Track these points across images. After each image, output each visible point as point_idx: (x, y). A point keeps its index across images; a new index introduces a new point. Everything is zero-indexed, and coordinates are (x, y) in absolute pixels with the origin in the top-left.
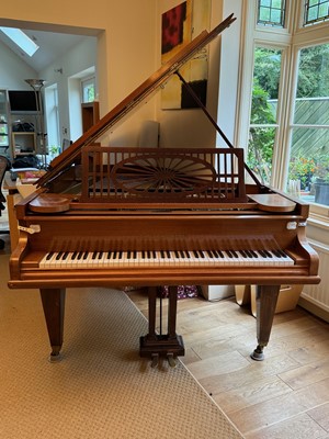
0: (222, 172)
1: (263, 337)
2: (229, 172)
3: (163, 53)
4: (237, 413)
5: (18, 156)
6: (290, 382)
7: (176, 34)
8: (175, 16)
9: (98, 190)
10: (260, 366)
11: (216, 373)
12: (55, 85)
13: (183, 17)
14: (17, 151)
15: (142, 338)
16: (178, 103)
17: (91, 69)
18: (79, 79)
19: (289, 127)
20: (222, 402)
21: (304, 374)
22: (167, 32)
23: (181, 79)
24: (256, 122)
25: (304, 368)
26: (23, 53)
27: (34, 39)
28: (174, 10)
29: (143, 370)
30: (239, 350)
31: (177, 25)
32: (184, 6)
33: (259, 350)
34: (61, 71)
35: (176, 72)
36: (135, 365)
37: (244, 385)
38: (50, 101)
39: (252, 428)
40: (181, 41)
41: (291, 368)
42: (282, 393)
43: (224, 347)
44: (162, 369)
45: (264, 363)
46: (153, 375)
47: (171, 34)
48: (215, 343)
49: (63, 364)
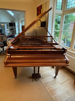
0: (48, 41)
1: (56, 74)
2: (50, 41)
3: (37, 15)
4: (51, 91)
5: (11, 35)
6: (62, 84)
7: (40, 12)
8: (39, 8)
9: (23, 44)
10: (56, 80)
11: (47, 81)
12: (17, 22)
13: (41, 8)
14: (11, 34)
15: (32, 74)
16: (40, 26)
17: (24, 19)
18: (22, 20)
19: (62, 31)
20: (48, 88)
21: (64, 82)
22: (38, 11)
23: (41, 21)
24: (56, 30)
25: (64, 80)
26: (11, 15)
27: (13, 13)
28: (39, 6)
29: (33, 81)
30: (51, 76)
31: (40, 10)
32: (41, 6)
33: (55, 77)
34: (18, 19)
35: (40, 20)
36: (31, 80)
37: (53, 84)
38: (16, 24)
39: (54, 95)
40: (41, 13)
41: (62, 80)
42: (60, 86)
43: (49, 75)
44: (36, 81)
45: (56, 79)
46: (35, 82)
47: (39, 12)
48: (47, 75)
49: (17, 79)
